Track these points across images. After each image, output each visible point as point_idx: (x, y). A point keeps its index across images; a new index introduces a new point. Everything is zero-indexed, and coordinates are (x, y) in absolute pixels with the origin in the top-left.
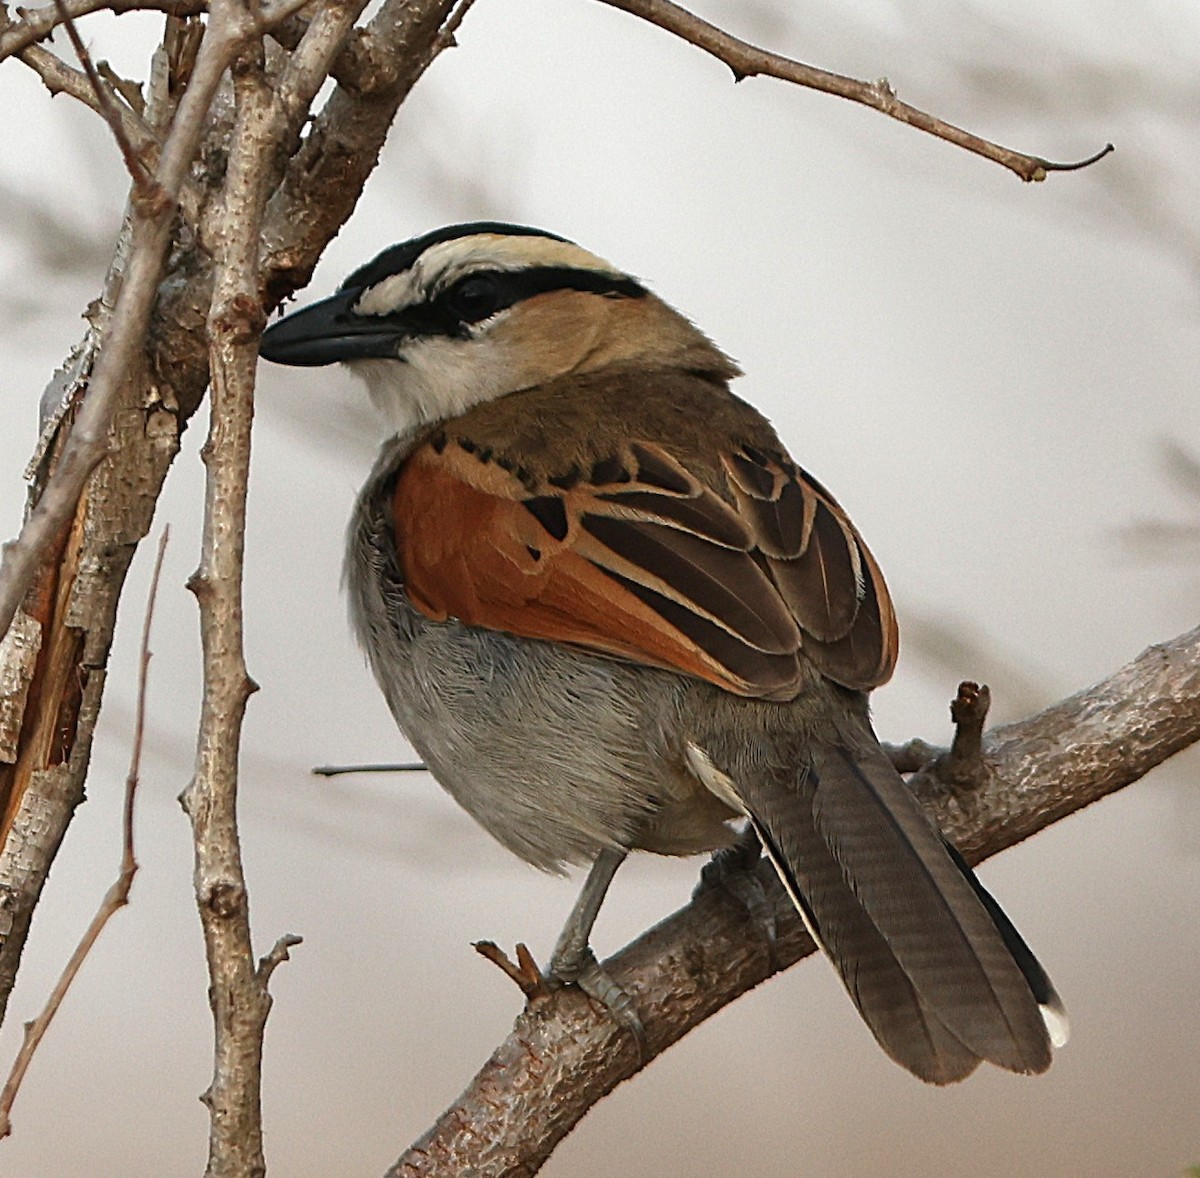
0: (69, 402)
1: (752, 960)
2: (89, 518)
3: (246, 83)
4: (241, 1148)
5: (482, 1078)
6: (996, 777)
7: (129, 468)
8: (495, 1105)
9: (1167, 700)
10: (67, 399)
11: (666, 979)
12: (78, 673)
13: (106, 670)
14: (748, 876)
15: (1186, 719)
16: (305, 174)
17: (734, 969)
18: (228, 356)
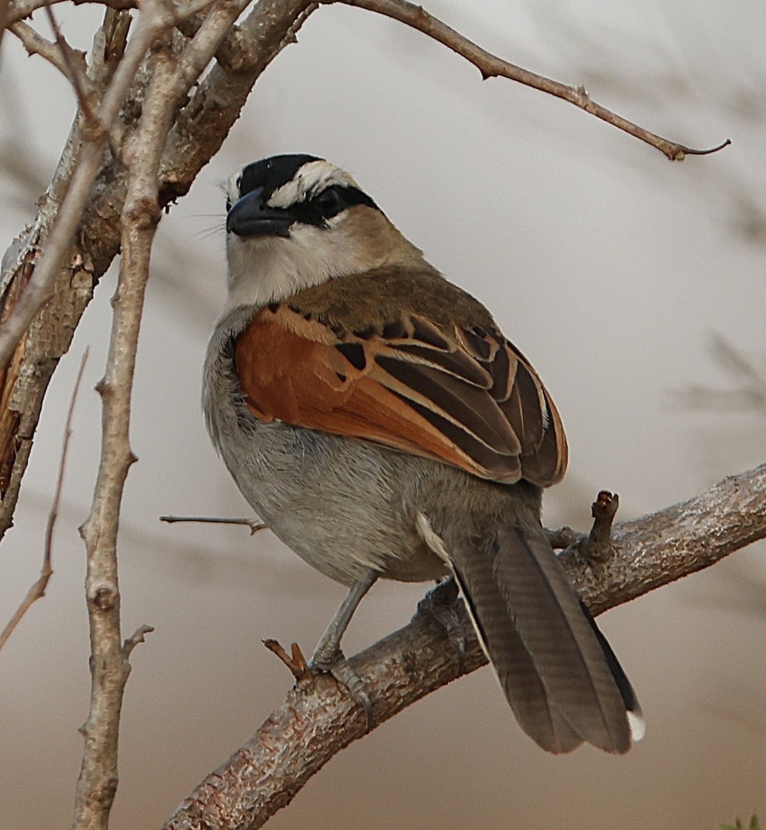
0: (21, 261)
1: (448, 665)
2: (29, 339)
3: (160, 57)
4: (104, 765)
5: (263, 731)
6: (618, 556)
7: (58, 308)
8: (269, 749)
9: (735, 513)
10: (21, 257)
11: (389, 674)
12: (14, 441)
13: (33, 440)
14: (448, 609)
15: (748, 527)
16: (191, 120)
17: (435, 670)
18: (135, 237)
